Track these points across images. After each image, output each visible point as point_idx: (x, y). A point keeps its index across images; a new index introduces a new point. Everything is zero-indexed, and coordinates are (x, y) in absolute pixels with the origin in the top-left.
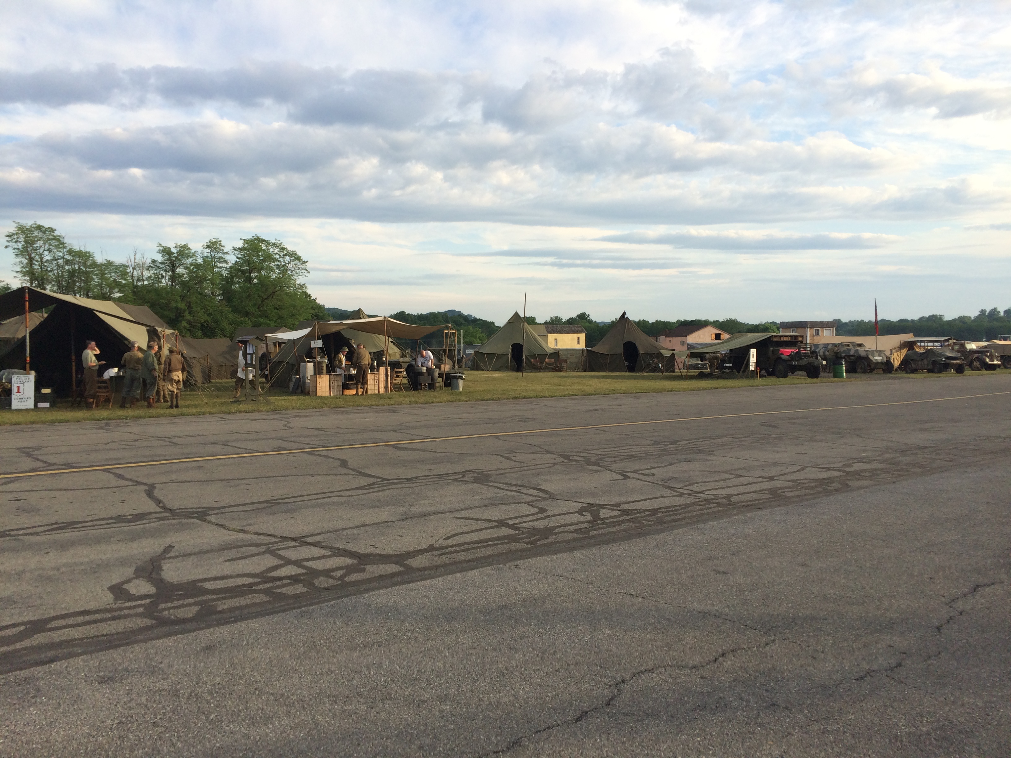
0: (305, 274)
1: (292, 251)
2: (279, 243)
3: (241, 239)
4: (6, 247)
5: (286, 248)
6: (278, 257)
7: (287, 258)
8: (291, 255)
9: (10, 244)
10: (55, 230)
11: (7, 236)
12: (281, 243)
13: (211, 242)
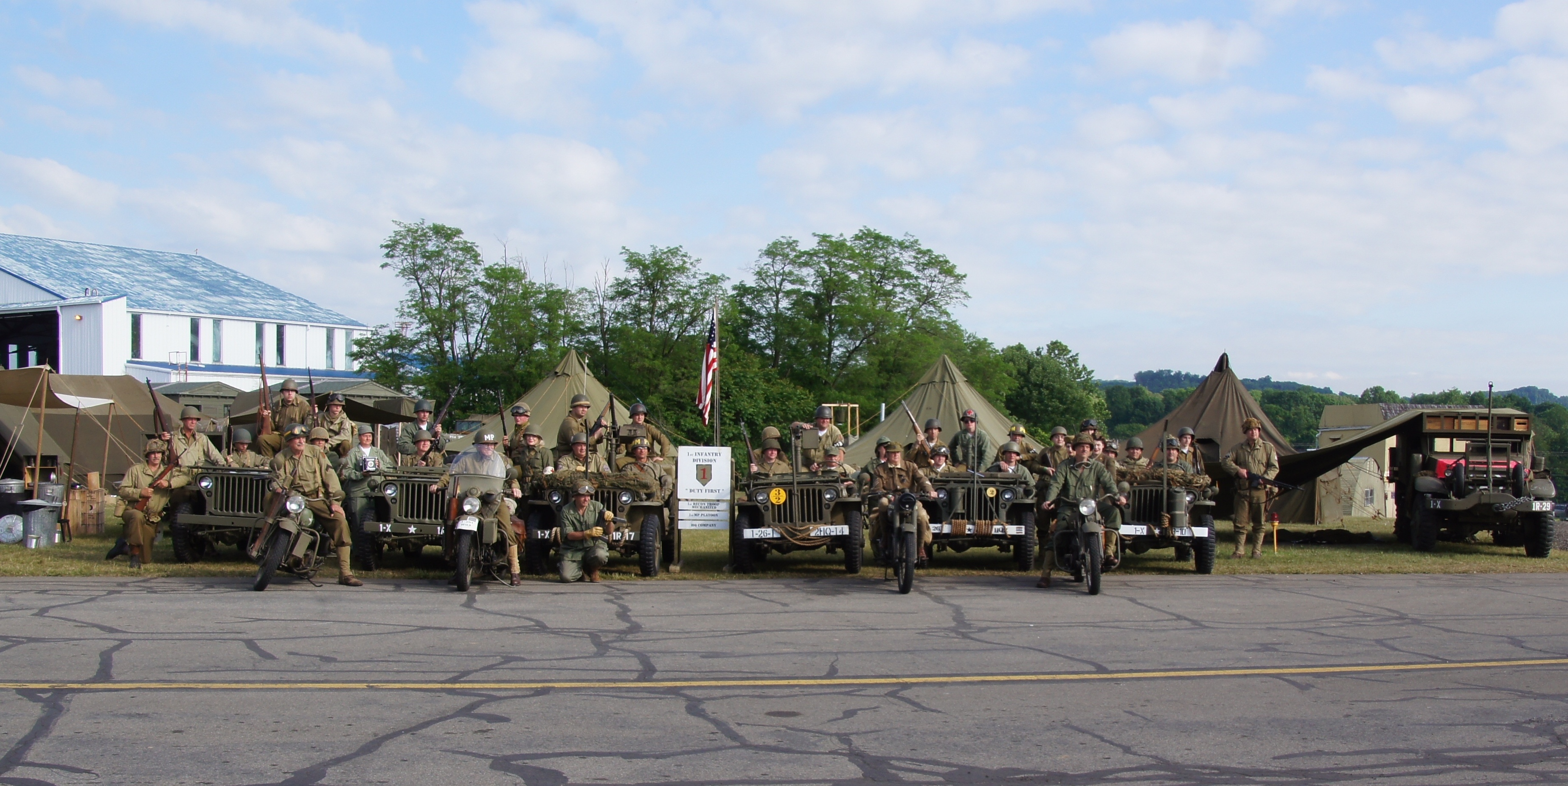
0: (961, 301)
1: (941, 255)
2: (912, 240)
3: (814, 235)
4: (383, 266)
5: (929, 251)
6: (911, 269)
7: (930, 270)
8: (938, 263)
9: (389, 261)
10: (458, 232)
11: (387, 246)
12: (916, 241)
13: (775, 244)
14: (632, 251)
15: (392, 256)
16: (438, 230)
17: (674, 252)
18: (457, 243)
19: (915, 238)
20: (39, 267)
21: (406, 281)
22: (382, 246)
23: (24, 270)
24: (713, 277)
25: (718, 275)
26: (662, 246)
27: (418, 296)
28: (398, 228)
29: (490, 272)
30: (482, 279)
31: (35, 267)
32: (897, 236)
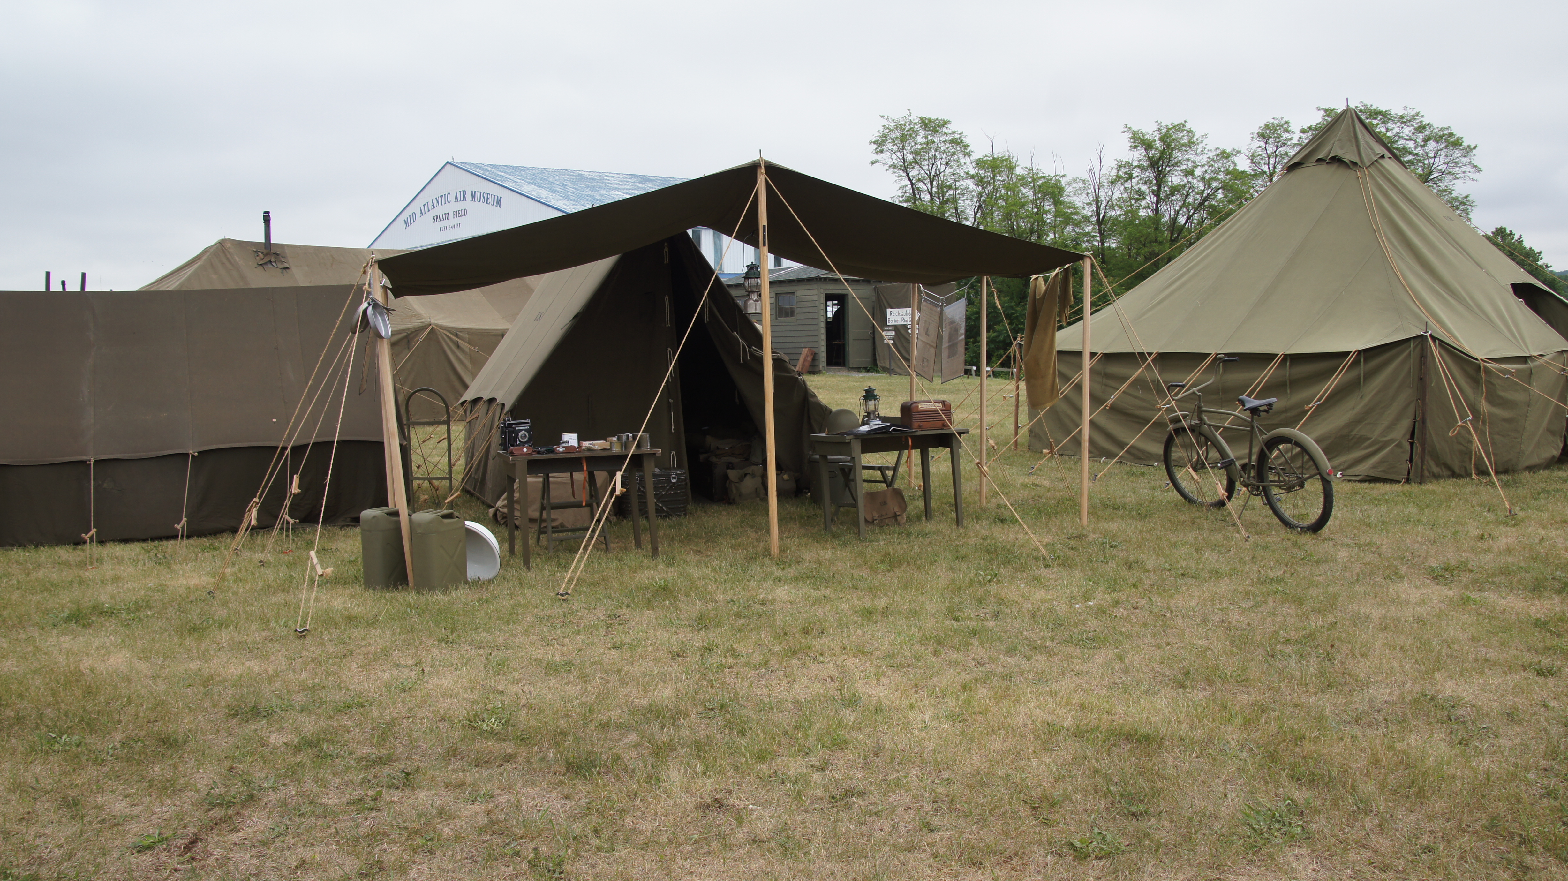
0: (1472, 175)
1: (1442, 129)
2: (1413, 113)
3: (1318, 109)
4: (873, 163)
5: (1428, 124)
6: (1411, 144)
7: (1432, 145)
8: (1441, 137)
9: (879, 157)
10: (945, 123)
11: (875, 142)
12: (1417, 114)
13: (1267, 126)
14: (1135, 129)
15: (882, 151)
16: (926, 124)
17: (1180, 128)
18: (947, 134)
19: (1415, 111)
20: (558, 191)
21: (896, 178)
22: (871, 142)
23: (544, 194)
24: (1224, 152)
25: (1228, 150)
26: (1167, 122)
27: (909, 190)
28: (885, 123)
29: (980, 164)
30: (973, 172)
31: (553, 191)
32: (1397, 110)
